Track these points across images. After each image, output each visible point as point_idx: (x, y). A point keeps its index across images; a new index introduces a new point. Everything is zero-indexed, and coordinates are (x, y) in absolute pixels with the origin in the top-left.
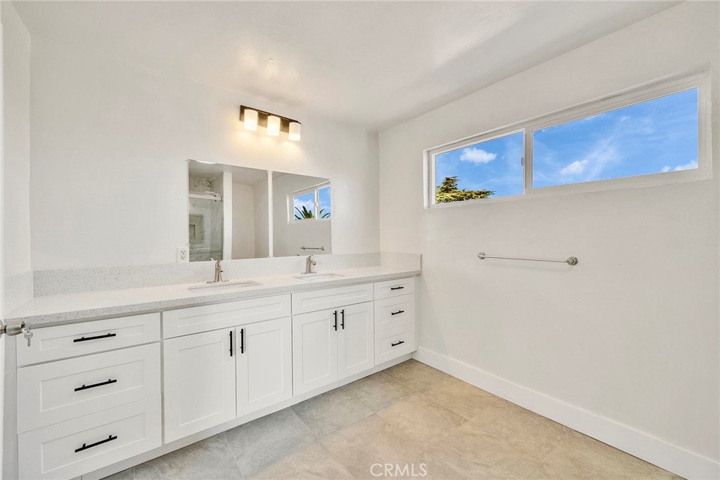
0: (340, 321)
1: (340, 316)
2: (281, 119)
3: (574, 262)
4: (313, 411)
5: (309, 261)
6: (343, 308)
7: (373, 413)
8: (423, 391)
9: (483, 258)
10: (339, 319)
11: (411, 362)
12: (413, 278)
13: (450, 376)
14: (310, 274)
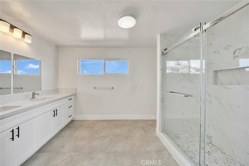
0: (56, 113)
1: (56, 111)
2: (23, 32)
3: (113, 88)
4: (48, 148)
5: (34, 94)
6: (56, 109)
7: (71, 137)
8: (81, 126)
9: (95, 88)
10: (55, 113)
11: (72, 121)
12: (74, 96)
13: (86, 120)
14: (34, 99)
